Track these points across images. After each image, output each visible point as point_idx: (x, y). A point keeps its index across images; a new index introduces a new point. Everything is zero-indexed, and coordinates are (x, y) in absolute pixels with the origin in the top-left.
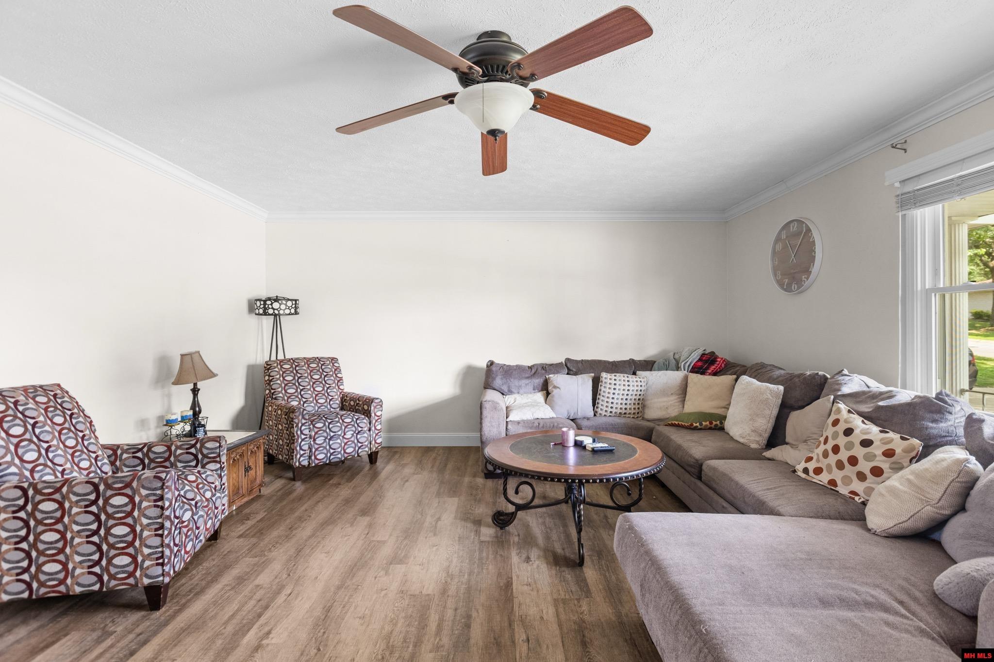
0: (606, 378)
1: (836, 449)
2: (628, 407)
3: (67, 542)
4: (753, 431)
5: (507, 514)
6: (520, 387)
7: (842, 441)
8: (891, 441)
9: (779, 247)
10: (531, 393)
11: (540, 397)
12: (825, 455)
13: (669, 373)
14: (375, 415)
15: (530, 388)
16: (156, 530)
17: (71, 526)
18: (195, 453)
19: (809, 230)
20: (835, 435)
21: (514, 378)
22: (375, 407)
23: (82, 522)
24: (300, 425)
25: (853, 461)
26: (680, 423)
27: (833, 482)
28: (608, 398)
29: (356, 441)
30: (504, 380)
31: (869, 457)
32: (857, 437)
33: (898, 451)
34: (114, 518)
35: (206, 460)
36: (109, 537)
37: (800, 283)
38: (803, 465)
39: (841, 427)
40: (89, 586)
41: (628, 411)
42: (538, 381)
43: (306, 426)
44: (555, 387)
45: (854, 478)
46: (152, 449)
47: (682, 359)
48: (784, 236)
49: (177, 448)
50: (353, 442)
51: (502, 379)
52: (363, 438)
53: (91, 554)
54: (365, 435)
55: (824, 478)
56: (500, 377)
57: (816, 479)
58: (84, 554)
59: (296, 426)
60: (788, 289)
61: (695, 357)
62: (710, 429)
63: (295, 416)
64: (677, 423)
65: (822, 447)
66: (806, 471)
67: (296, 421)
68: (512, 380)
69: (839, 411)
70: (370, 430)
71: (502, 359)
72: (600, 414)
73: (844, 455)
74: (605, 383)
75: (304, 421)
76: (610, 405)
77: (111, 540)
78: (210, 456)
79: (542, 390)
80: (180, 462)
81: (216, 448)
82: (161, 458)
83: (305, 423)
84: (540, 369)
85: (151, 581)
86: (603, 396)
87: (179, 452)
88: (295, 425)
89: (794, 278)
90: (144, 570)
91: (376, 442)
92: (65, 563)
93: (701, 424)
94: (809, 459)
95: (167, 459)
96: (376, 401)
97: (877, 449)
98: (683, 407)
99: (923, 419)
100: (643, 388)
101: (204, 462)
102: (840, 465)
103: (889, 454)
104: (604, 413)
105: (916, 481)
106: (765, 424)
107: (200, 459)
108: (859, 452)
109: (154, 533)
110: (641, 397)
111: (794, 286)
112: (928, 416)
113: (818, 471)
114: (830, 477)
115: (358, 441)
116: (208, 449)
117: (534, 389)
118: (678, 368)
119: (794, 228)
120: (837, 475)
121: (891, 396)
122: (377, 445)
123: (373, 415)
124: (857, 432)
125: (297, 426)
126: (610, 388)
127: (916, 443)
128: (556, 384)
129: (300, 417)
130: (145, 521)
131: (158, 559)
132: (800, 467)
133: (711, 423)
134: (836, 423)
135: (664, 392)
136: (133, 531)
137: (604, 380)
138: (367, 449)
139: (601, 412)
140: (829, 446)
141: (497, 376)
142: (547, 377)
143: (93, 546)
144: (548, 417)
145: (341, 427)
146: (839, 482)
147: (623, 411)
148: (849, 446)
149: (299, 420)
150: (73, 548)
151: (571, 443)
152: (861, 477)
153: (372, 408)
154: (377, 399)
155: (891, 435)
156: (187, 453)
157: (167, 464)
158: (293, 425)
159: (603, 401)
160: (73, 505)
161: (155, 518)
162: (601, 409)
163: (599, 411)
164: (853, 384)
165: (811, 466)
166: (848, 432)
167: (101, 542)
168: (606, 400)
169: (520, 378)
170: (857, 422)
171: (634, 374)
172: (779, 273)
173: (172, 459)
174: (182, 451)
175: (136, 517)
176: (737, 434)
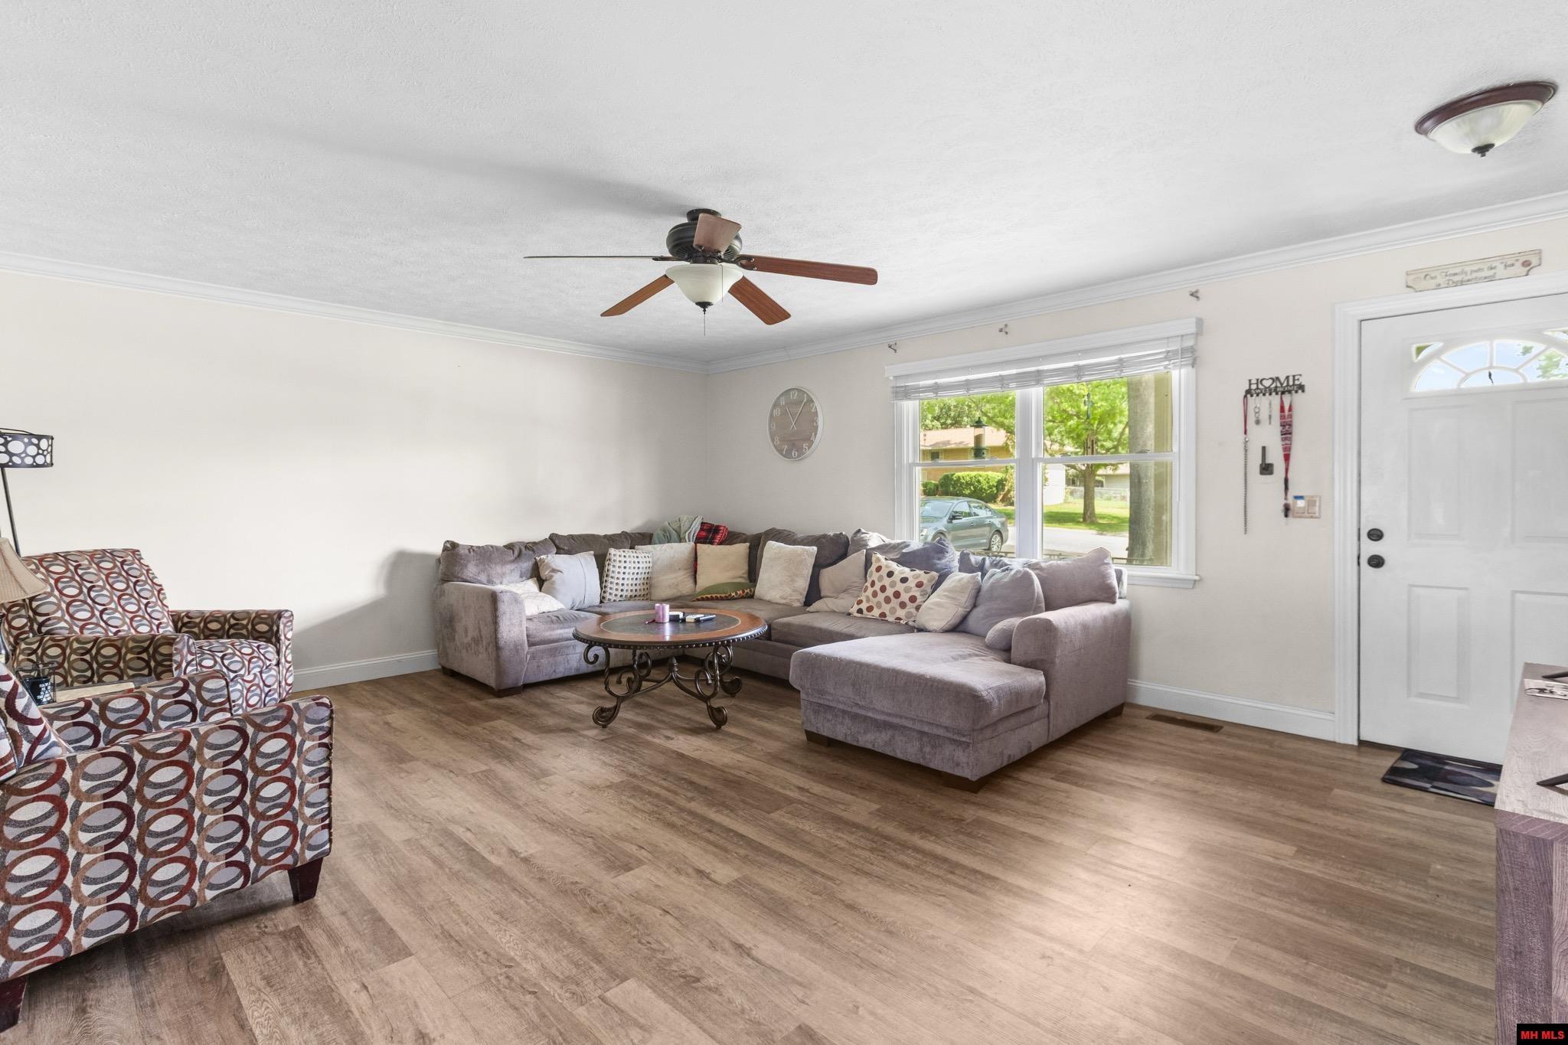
0: (615, 555)
1: (883, 589)
2: (638, 588)
3: (194, 826)
4: (794, 591)
5: (609, 709)
6: (503, 574)
7: (887, 581)
8: (918, 576)
9: (777, 412)
10: (517, 582)
11: (531, 585)
12: (875, 594)
13: (675, 545)
14: (286, 638)
15: (516, 575)
16: (321, 779)
17: (201, 799)
18: (190, 700)
19: (811, 401)
20: (881, 578)
21: (495, 564)
22: (285, 626)
23: (219, 788)
24: (184, 665)
25: (897, 595)
26: (714, 596)
27: (883, 615)
28: (618, 579)
29: (261, 684)
30: (481, 567)
31: (907, 590)
32: (897, 577)
33: (925, 582)
34: (266, 774)
35: (209, 710)
36: (257, 803)
37: (801, 452)
38: (856, 607)
39: (884, 572)
40: (228, 884)
41: (638, 593)
42: (527, 565)
43: (193, 666)
44: (554, 571)
45: (898, 607)
46: (110, 705)
47: (683, 529)
48: (783, 402)
49: (156, 696)
50: (258, 685)
51: (477, 565)
52: (270, 677)
53: (231, 836)
54: (273, 672)
55: (876, 613)
56: (474, 563)
57: (869, 615)
58: (220, 838)
59: (176, 669)
60: (787, 455)
61: (696, 527)
62: (743, 598)
63: (176, 649)
64: (709, 596)
65: (870, 590)
66: (860, 611)
67: (177, 658)
68: (493, 566)
69: (878, 560)
70: (278, 664)
71: (465, 539)
72: (609, 600)
73: (890, 592)
74: (615, 561)
75: (190, 657)
76: (621, 587)
77: (260, 807)
78: (215, 701)
79: (531, 577)
80: (165, 719)
81: (221, 689)
82: (130, 717)
83: (192, 660)
84: (523, 549)
85: (316, 852)
86: (612, 577)
87: (161, 703)
88: (175, 666)
89: (794, 444)
90: (305, 840)
91: (287, 684)
92: (189, 859)
93: (736, 594)
94: (860, 602)
95: (142, 718)
96: (287, 615)
97: (912, 583)
98: (695, 582)
99: (933, 558)
100: (651, 565)
101: (206, 714)
102: (887, 600)
103: (919, 585)
104: (613, 598)
105: (950, 595)
106: (803, 584)
107: (198, 709)
108: (900, 587)
109: (318, 784)
110: (649, 576)
111: (794, 453)
112: (936, 556)
113: (870, 609)
114: (880, 611)
115: (265, 685)
116: (209, 691)
117: (521, 577)
118: (681, 540)
119: (794, 396)
120: (886, 608)
121: (907, 546)
122: (288, 688)
123: (282, 638)
124: (896, 573)
125: (179, 666)
126: (619, 567)
127: (935, 574)
128: (554, 567)
129: (185, 651)
130: (306, 769)
131: (323, 820)
132: (854, 610)
133: (743, 592)
134: (879, 569)
135: (671, 568)
136: (291, 787)
137: (613, 558)
138: (276, 696)
139: (610, 597)
140: (877, 587)
141: (469, 561)
142: (538, 558)
143: (232, 822)
144: (556, 609)
145: (243, 662)
146: (887, 613)
147: (634, 593)
148: (893, 584)
149: (182, 656)
150: (203, 833)
151: (667, 619)
152: (903, 605)
153: (281, 627)
154: (287, 611)
155: (918, 572)
156: (177, 702)
157: (142, 726)
158: (171, 666)
159: (611, 583)
160: (206, 766)
161: (320, 762)
162: (610, 594)
163: (607, 596)
164: (874, 540)
165: (864, 606)
166: (890, 574)
167: (246, 814)
168: (616, 581)
169: (504, 563)
170: (894, 566)
171: (632, 548)
172: (777, 439)
173: (151, 716)
174: (166, 701)
175: (295, 765)
176: (778, 597)
